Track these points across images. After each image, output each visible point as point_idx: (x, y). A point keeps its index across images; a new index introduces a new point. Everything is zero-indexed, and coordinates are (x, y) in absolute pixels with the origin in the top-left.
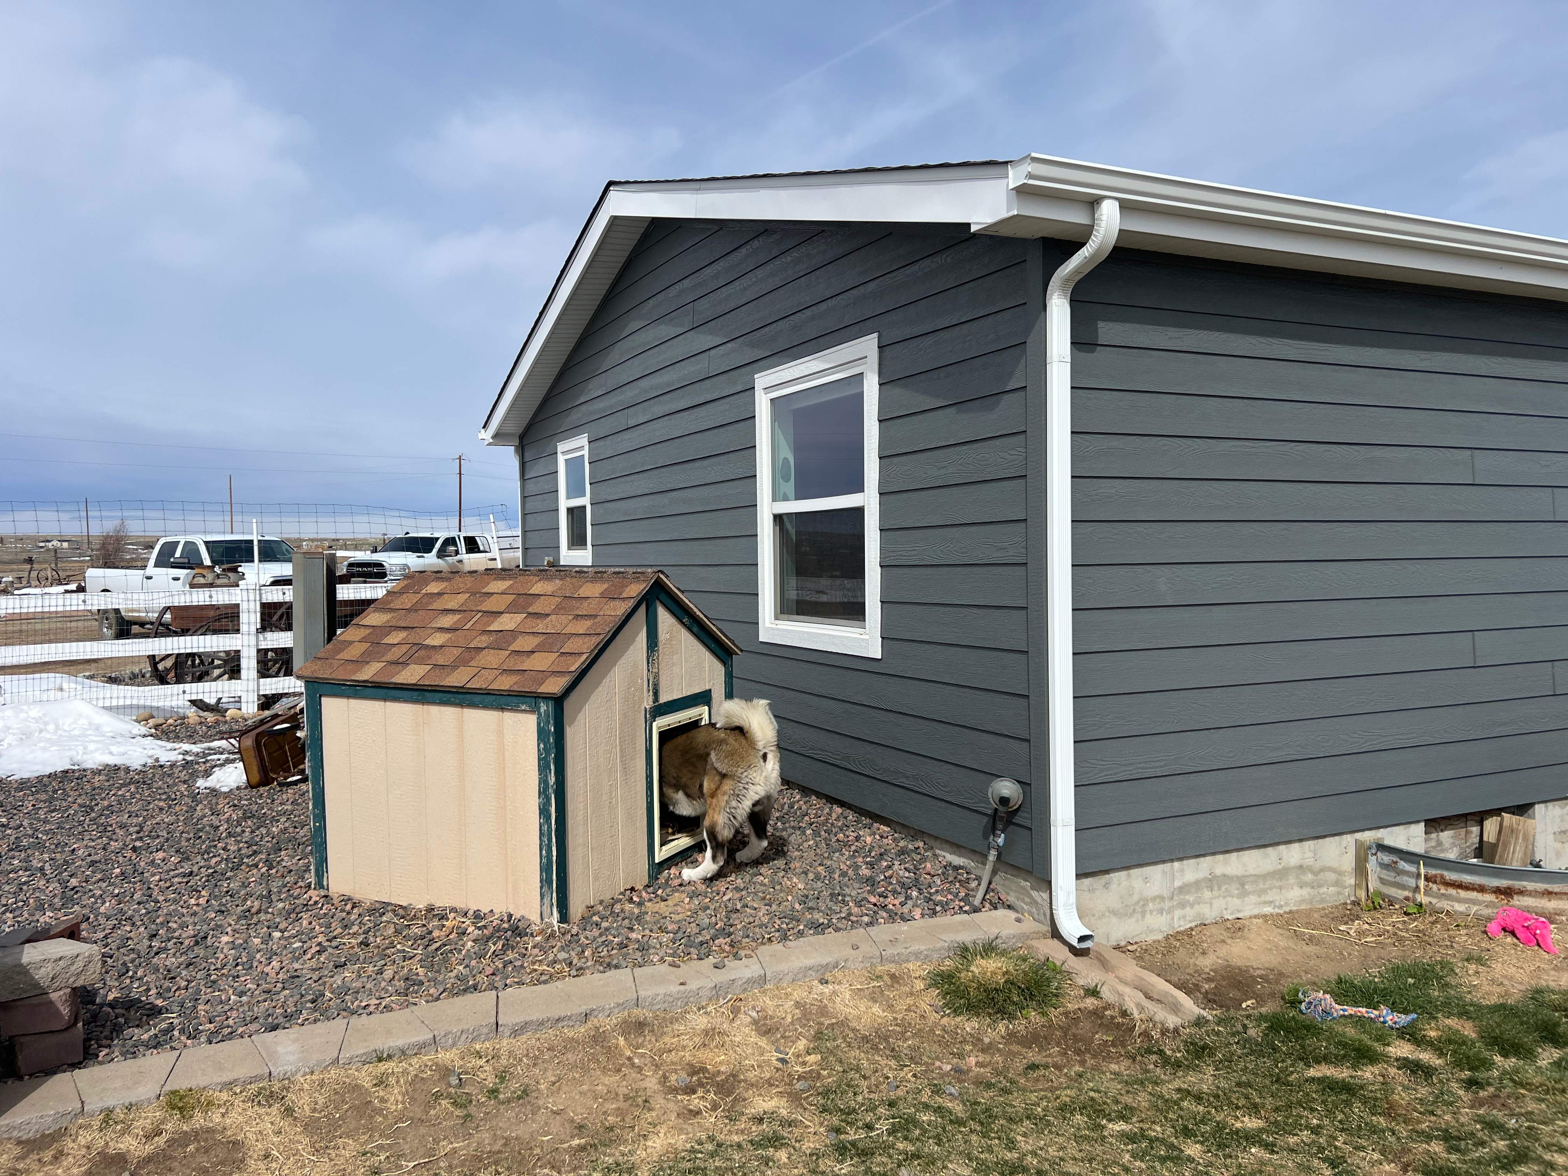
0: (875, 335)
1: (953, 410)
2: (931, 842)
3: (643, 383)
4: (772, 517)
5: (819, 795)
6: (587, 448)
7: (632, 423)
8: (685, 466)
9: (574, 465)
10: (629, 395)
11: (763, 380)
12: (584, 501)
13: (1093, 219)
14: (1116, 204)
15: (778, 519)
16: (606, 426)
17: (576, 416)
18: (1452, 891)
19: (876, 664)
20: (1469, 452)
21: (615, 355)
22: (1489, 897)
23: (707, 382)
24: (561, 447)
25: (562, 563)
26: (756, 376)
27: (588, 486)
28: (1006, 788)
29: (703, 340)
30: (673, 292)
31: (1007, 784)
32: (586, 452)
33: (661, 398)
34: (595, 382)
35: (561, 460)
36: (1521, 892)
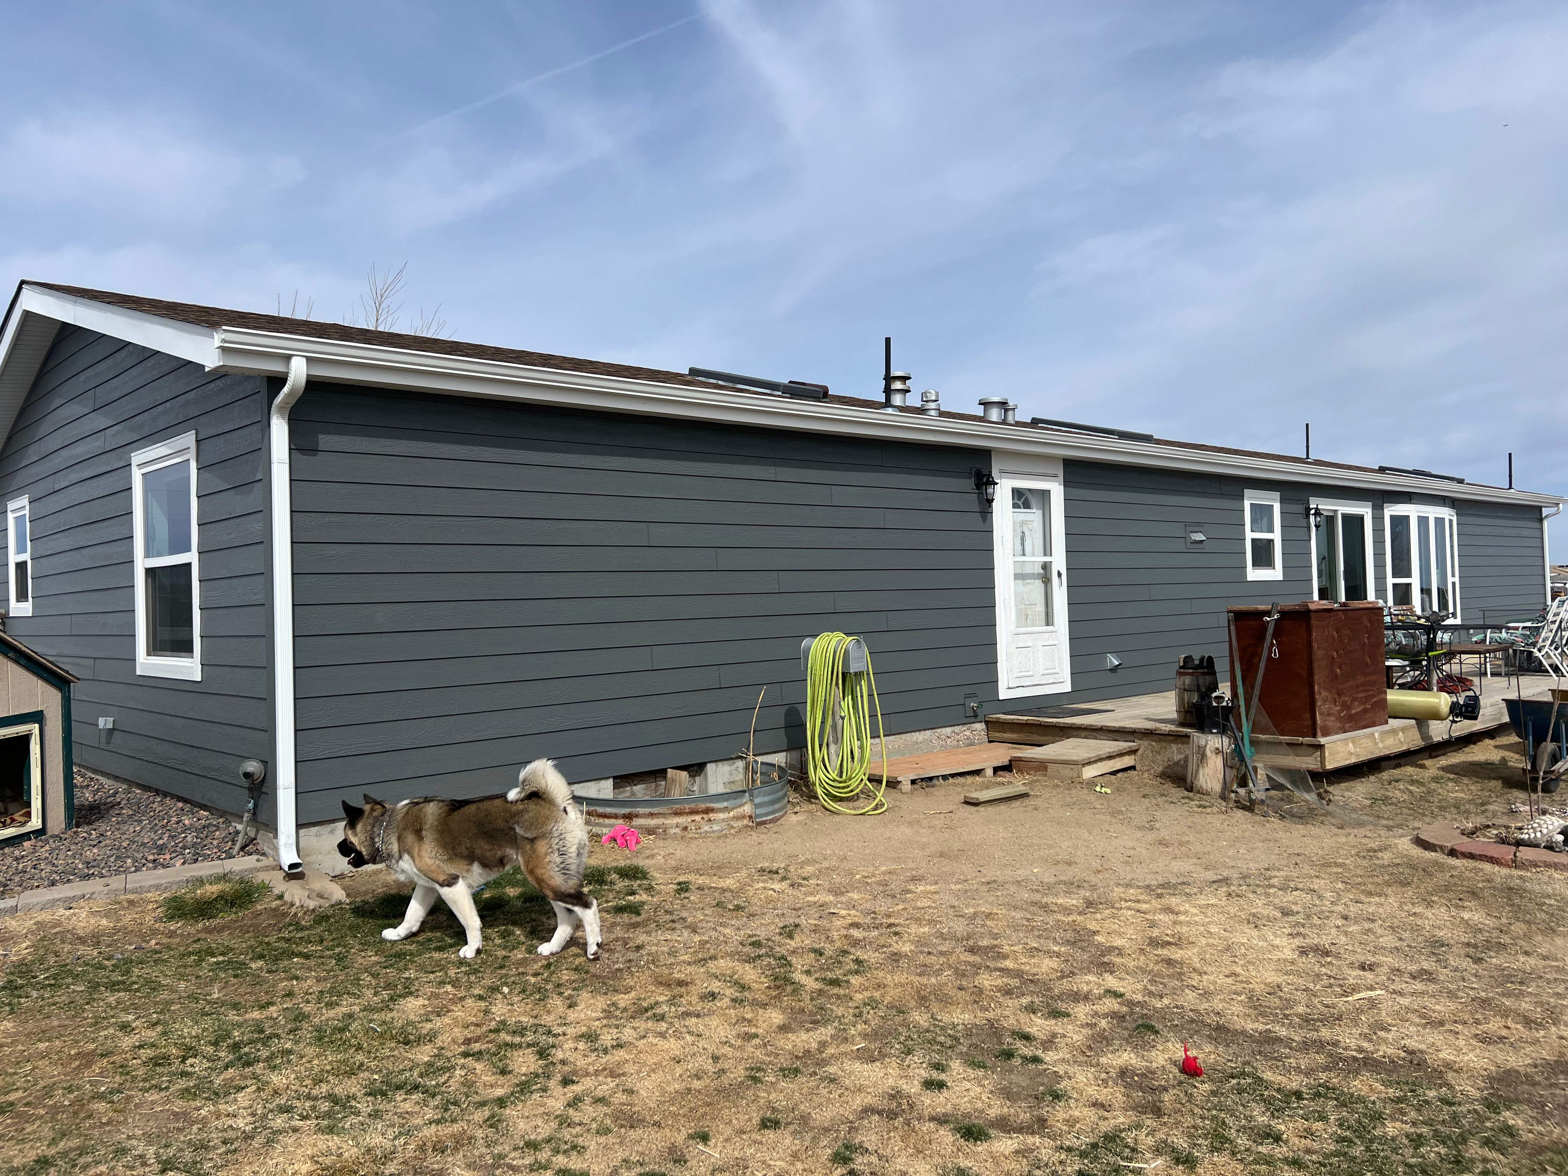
0: (193, 432)
1: (232, 492)
2: (230, 818)
3: (63, 453)
4: (144, 570)
5: (173, 796)
6: (28, 507)
7: (57, 487)
8: (91, 526)
9: (19, 520)
10: (57, 461)
11: (138, 457)
12: (26, 557)
13: (288, 369)
14: (305, 359)
15: (150, 572)
16: (41, 489)
17: (22, 478)
18: (601, 820)
19: (197, 685)
20: (646, 524)
21: (45, 427)
22: (620, 821)
23: (103, 456)
24: (11, 505)
25: (11, 615)
26: (132, 455)
27: (29, 543)
28: (252, 766)
29: (100, 421)
30: (83, 376)
31: (255, 764)
32: (26, 512)
33: (75, 467)
34: (33, 448)
35: (11, 517)
36: (637, 816)
